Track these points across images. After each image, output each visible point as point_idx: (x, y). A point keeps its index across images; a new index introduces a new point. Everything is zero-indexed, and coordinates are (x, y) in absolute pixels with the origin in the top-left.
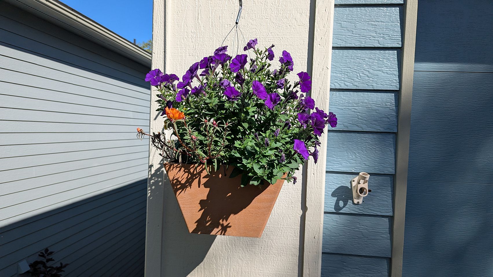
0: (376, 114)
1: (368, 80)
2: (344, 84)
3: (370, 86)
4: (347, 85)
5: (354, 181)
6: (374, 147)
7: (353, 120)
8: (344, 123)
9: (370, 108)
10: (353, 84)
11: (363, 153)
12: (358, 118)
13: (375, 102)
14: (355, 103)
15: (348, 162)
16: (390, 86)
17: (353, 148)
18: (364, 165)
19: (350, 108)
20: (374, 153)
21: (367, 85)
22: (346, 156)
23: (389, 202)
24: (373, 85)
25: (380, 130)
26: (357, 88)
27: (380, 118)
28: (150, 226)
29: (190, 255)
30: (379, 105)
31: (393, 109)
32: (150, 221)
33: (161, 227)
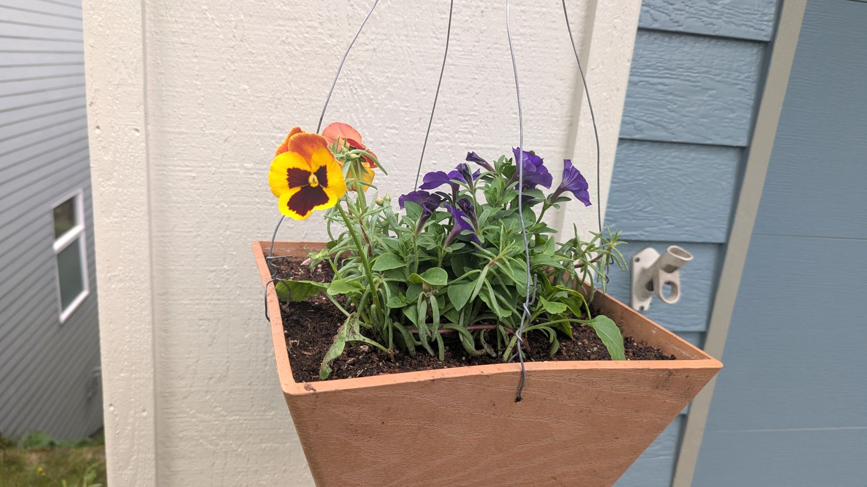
0: (711, 99)
1: (707, 10)
2: (651, 14)
3: (709, 26)
4: (657, 18)
5: (638, 260)
6: (691, 181)
7: (656, 113)
8: (637, 121)
9: (699, 84)
10: (671, 18)
11: (666, 194)
12: (668, 109)
13: (711, 67)
14: (666, 69)
15: (630, 217)
16: (752, 29)
17: (645, 183)
18: (666, 222)
19: (651, 82)
20: (688, 195)
21: (702, 24)
22: (629, 201)
23: (700, 303)
24: (714, 23)
25: (710, 139)
26: (680, 29)
27: (715, 110)
28: (116, 412)
29: (239, 470)
30: (718, 78)
31: (746, 88)
32: (116, 401)
33: (153, 414)
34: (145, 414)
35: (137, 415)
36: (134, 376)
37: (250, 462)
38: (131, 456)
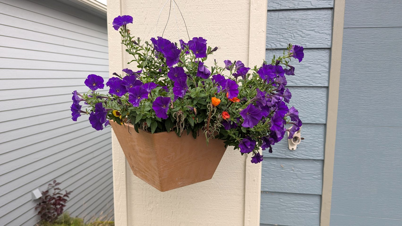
1: (302, 40)
2: (280, 44)
3: (303, 45)
4: (282, 45)
7: (288, 77)
16: (322, 44)
25: (312, 85)
27: (312, 74)
28: (116, 172)
29: (150, 196)
30: (312, 63)
31: (324, 65)
32: (116, 169)
33: (125, 174)
34: (123, 173)
35: (121, 174)
36: (120, 161)
37: (153, 193)
38: (120, 187)
